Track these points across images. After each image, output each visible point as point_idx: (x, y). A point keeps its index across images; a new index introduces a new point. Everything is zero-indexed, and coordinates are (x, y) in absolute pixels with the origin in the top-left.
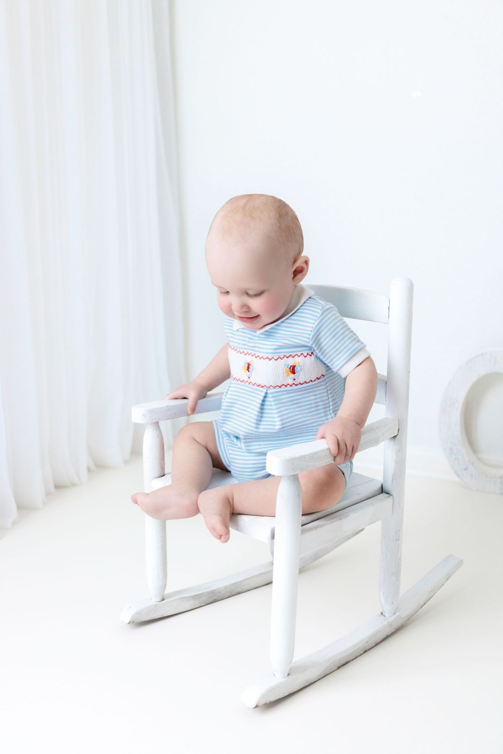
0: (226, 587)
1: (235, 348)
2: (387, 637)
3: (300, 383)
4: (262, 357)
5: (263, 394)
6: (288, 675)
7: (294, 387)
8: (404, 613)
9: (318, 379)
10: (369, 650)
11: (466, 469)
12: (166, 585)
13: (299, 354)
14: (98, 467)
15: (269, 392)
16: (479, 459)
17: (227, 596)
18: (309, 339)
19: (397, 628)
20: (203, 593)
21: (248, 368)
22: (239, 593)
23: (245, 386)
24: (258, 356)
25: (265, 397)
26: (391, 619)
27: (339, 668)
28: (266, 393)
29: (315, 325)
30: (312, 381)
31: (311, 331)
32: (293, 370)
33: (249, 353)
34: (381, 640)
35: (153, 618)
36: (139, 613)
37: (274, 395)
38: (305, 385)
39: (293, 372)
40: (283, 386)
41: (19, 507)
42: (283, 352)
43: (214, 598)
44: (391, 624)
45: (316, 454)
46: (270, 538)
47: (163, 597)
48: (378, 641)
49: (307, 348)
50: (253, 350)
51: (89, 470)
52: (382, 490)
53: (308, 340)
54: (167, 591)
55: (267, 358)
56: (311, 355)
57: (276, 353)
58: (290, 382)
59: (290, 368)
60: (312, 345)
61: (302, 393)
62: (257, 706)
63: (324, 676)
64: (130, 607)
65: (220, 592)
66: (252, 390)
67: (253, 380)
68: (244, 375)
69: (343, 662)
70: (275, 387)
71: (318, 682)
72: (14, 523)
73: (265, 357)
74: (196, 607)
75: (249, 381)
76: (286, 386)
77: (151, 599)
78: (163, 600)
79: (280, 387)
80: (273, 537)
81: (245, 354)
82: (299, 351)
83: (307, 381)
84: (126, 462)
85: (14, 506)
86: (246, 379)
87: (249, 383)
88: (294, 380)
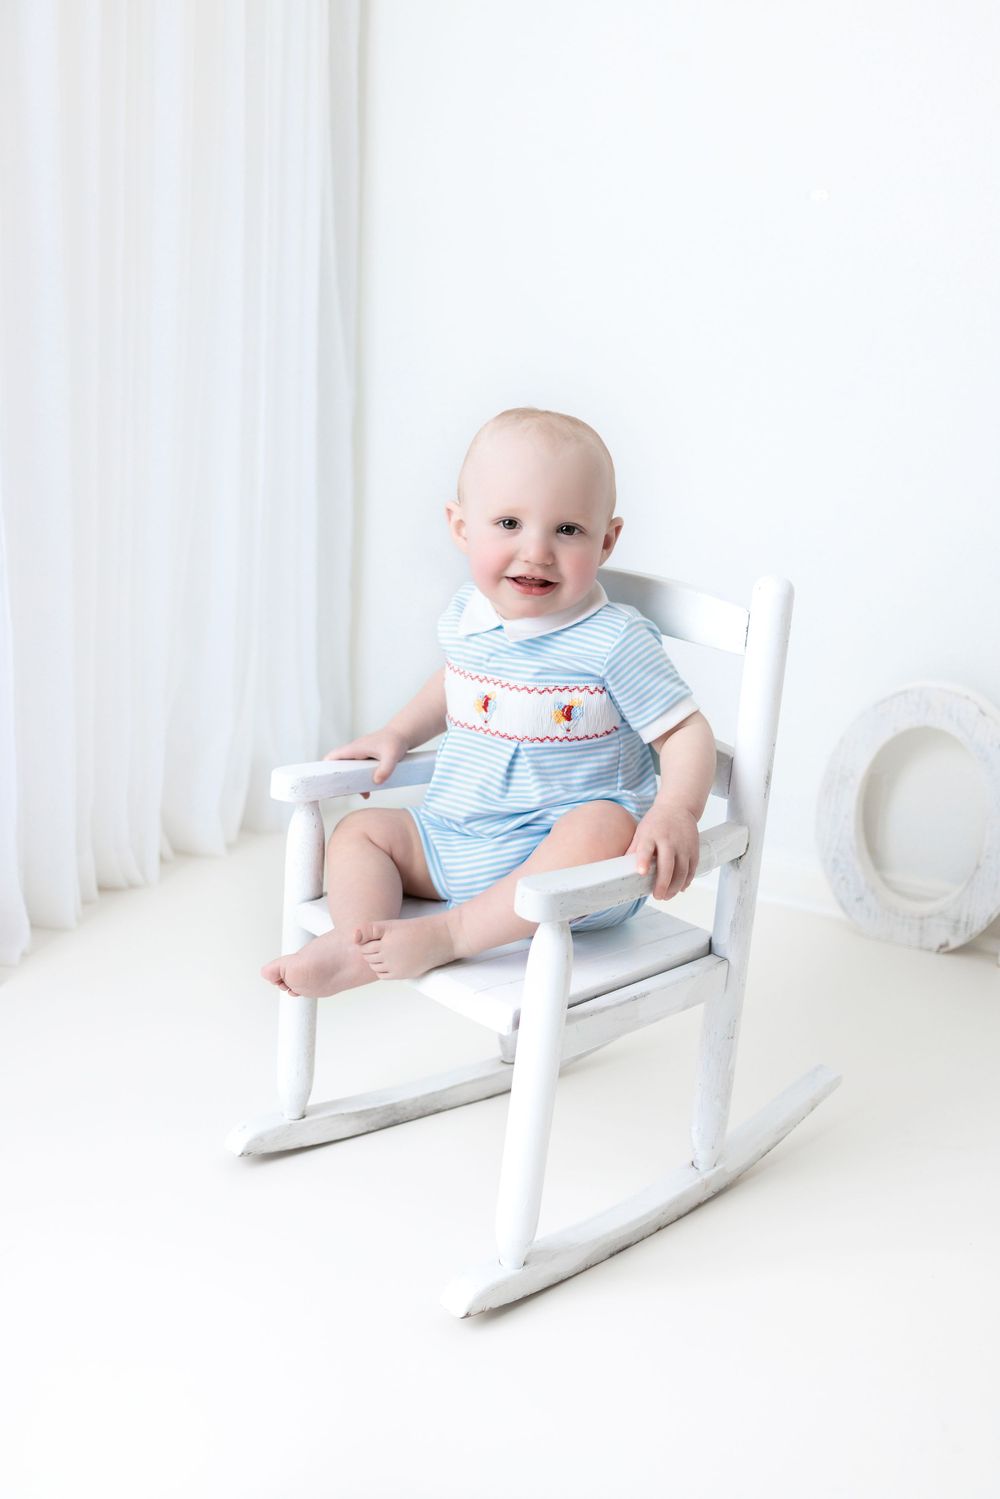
0: (416, 1100)
1: (462, 670)
2: (699, 1205)
3: (577, 737)
4: (515, 687)
5: (512, 751)
6: (525, 1264)
7: (566, 743)
8: (732, 1165)
9: (608, 733)
10: (667, 1225)
11: (859, 899)
12: (310, 1091)
13: (582, 686)
14: (179, 852)
15: (521, 747)
16: (886, 882)
17: (417, 1114)
18: (603, 664)
19: (717, 1190)
20: (375, 1109)
21: (485, 706)
22: (438, 1111)
23: (477, 735)
24: (507, 685)
25: (515, 757)
26: (706, 1176)
27: (612, 1255)
28: (517, 750)
29: (614, 646)
30: (597, 736)
31: (607, 654)
32: (568, 713)
33: (489, 679)
34: (687, 1210)
35: (283, 1149)
36: (260, 1139)
37: (531, 752)
38: (586, 741)
39: (568, 718)
40: (548, 740)
41: (35, 926)
42: (555, 681)
43: (393, 1118)
44: (706, 1183)
45: (604, 886)
46: (511, 1028)
47: (304, 1112)
48: (682, 1212)
49: (597, 679)
50: (498, 675)
51: (163, 859)
52: (710, 949)
53: (601, 667)
54: (312, 1102)
55: (525, 688)
56: (601, 692)
57: (542, 681)
58: (561, 733)
59: (563, 710)
60: (606, 675)
61: (577, 754)
62: (467, 1315)
63: (586, 1269)
64: (245, 1127)
65: (404, 1108)
66: (492, 744)
67: (493, 726)
68: (477, 717)
69: (619, 1246)
70: (532, 741)
71: (574, 1279)
72: (24, 955)
73: (520, 687)
74: (357, 1133)
75: (486, 728)
76: (552, 740)
77: (283, 1115)
78: (304, 1117)
79: (542, 741)
80: (516, 1024)
81: (481, 681)
82: (581, 683)
83: (590, 736)
84: (230, 847)
85: (26, 922)
86: (479, 723)
87: (485, 732)
88: (568, 730)
